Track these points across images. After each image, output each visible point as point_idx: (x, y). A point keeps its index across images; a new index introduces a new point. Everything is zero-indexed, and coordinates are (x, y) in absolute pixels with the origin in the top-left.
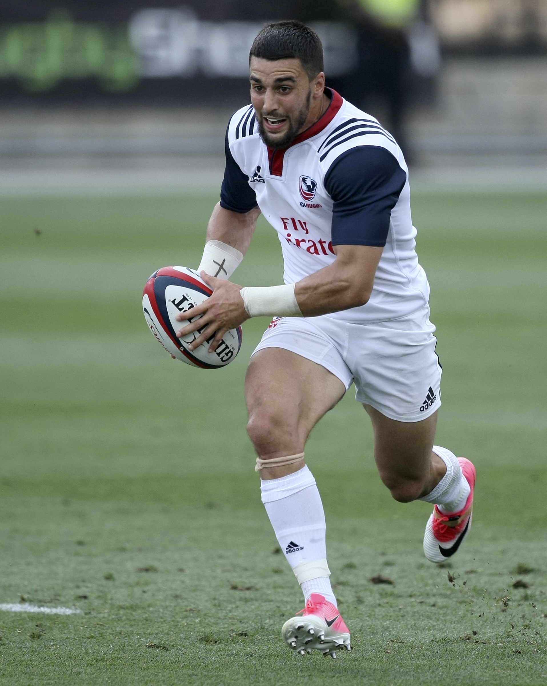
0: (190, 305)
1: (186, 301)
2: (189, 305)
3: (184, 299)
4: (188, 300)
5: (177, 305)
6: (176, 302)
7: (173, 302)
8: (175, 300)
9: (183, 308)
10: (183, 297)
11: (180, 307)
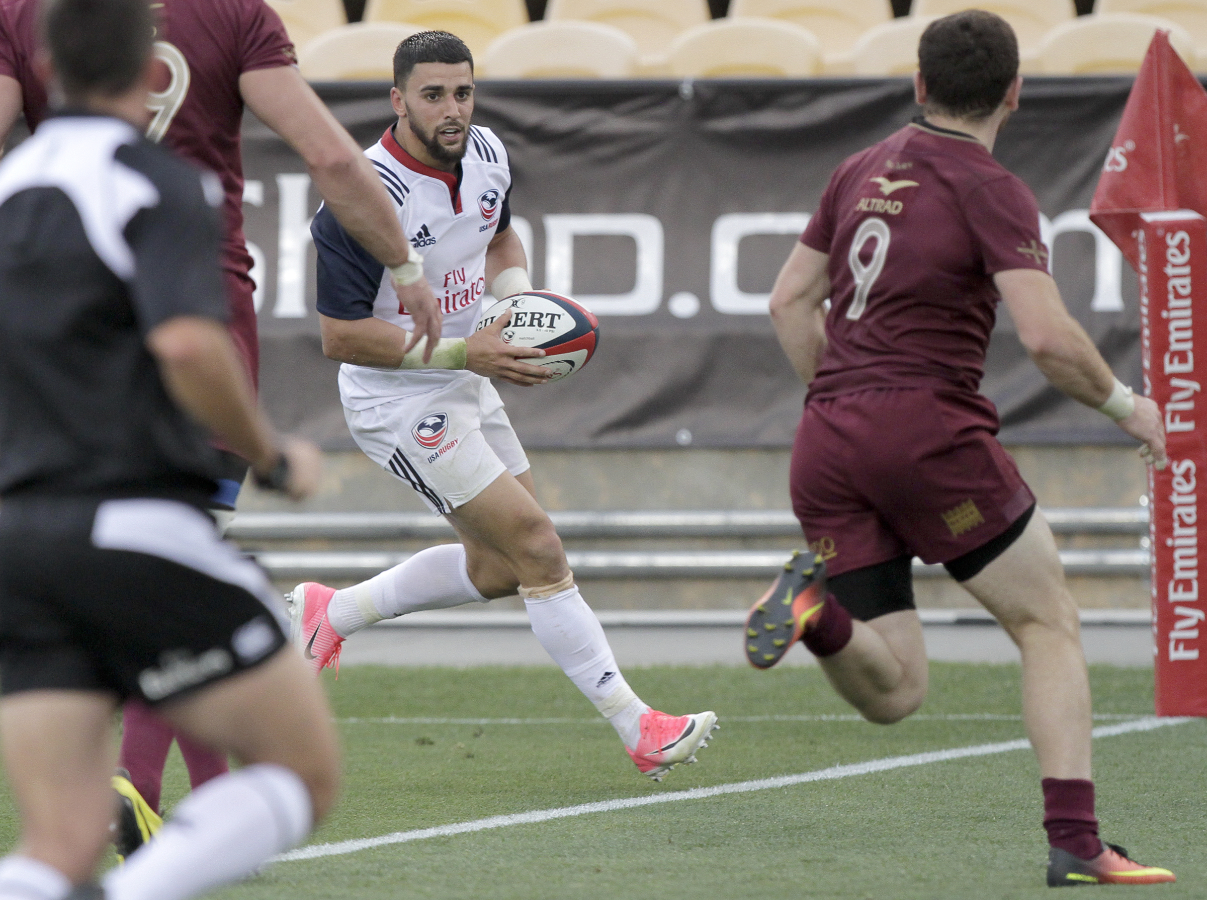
0: (542, 325)
1: (549, 325)
2: (544, 324)
3: (551, 325)
4: (548, 327)
5: (553, 316)
6: (556, 317)
7: (559, 316)
8: (559, 319)
9: (546, 317)
10: (554, 326)
11: (550, 316)
